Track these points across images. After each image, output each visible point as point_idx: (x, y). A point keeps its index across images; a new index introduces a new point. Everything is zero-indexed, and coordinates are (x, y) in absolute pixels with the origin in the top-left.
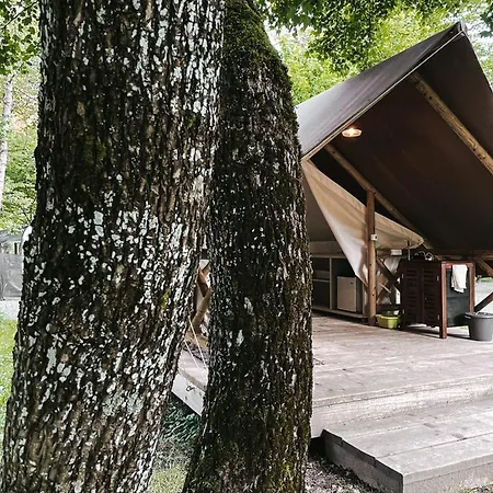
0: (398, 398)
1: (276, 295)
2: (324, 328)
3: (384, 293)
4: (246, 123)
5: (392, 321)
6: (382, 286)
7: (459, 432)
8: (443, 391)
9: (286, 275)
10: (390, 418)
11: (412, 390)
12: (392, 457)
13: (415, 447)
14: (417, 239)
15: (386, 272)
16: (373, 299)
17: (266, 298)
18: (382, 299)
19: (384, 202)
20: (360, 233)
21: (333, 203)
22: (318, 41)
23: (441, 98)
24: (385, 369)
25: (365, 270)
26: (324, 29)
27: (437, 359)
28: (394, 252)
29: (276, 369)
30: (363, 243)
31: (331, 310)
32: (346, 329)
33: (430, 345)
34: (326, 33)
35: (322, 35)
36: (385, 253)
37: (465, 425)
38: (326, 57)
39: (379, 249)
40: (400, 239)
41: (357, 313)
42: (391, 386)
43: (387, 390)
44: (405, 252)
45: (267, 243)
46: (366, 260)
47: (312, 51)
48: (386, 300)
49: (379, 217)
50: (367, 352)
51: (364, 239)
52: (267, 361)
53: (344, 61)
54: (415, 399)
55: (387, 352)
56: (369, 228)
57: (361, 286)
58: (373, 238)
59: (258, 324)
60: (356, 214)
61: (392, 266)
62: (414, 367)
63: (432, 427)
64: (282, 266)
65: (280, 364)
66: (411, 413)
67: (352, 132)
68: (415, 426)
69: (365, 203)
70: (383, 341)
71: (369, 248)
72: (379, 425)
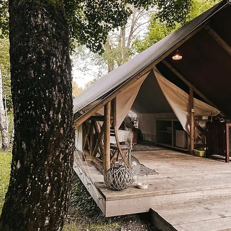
0: (193, 193)
1: (39, 140)
2: (167, 156)
3: (199, 139)
4: (28, 42)
5: (202, 153)
6: (197, 135)
7: (223, 213)
8: (218, 190)
9: (47, 128)
10: (188, 204)
11: (201, 190)
12: (181, 226)
13: (196, 220)
14: (216, 111)
15: (199, 128)
16: (192, 142)
17: (33, 142)
18: (197, 141)
19: (198, 92)
20: (186, 108)
21: (172, 93)
22: (160, 13)
23: (222, 38)
24: (189, 178)
25: (189, 127)
26: (163, 6)
27: (220, 174)
28: (204, 118)
29: (36, 183)
30: (187, 113)
31: (172, 147)
32: (178, 156)
33: (219, 166)
34: (164, 8)
35: (162, 9)
36: (199, 118)
37: (227, 210)
38: (164, 20)
39: (196, 116)
40: (207, 111)
41: (186, 148)
42: (189, 187)
43: (186, 189)
44: (209, 118)
45: (35, 110)
46: (189, 122)
47: (157, 18)
48: (200, 142)
49: (195, 100)
50: (183, 169)
51: (188, 111)
52: (31, 178)
53: (173, 22)
54: (202, 194)
55: (194, 169)
56: (191, 105)
57: (187, 135)
58: (193, 111)
59: (28, 156)
60: (183, 98)
61: (203, 125)
62: (206, 178)
63: (209, 209)
64: (44, 123)
65: (39, 180)
66: (199, 202)
67: (177, 57)
68: (199, 209)
69: (188, 93)
70: (194, 163)
71: (191, 116)
72: (180, 207)
